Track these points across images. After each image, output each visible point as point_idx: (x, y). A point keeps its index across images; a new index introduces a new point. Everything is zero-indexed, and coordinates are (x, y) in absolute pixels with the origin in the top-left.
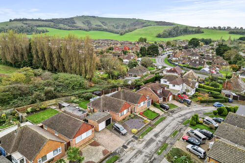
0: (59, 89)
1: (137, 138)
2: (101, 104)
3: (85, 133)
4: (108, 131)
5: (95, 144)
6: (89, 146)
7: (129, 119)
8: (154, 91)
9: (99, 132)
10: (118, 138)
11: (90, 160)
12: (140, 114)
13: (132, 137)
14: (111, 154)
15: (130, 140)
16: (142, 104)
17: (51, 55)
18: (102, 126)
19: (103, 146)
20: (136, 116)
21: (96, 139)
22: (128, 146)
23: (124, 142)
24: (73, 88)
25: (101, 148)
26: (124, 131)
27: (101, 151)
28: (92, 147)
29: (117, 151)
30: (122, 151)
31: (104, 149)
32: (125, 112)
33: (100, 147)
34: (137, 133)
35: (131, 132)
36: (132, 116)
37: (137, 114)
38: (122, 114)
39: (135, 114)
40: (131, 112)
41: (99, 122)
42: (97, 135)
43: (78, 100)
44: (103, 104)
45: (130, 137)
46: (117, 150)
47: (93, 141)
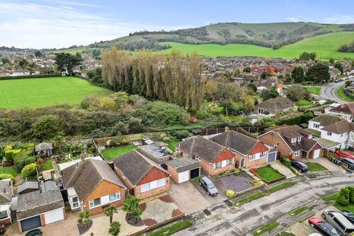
0: (149, 121)
1: (230, 205)
2: (192, 147)
3: (156, 181)
4: (191, 186)
5: (167, 199)
6: (159, 200)
7: (229, 175)
8: (285, 138)
9: (178, 184)
10: (201, 198)
11: (153, 218)
12: (251, 171)
13: (225, 201)
14: (184, 217)
15: (219, 205)
16: (257, 156)
17: (151, 77)
18: (184, 177)
19: (177, 204)
20: (243, 173)
21: (171, 193)
22: (212, 212)
23: (209, 205)
24: (167, 123)
25: (173, 206)
26: (213, 190)
27: (172, 210)
28: (162, 202)
29: (193, 216)
30: (201, 217)
31: (176, 207)
32: (224, 163)
33: (172, 204)
34: (233, 197)
35: (225, 194)
36: (237, 171)
37: (246, 170)
38: (219, 165)
39: (243, 169)
40: (236, 166)
41: (180, 170)
42: (175, 188)
43: (168, 138)
44: (195, 147)
45: (221, 200)
46: (193, 214)
47: (166, 194)
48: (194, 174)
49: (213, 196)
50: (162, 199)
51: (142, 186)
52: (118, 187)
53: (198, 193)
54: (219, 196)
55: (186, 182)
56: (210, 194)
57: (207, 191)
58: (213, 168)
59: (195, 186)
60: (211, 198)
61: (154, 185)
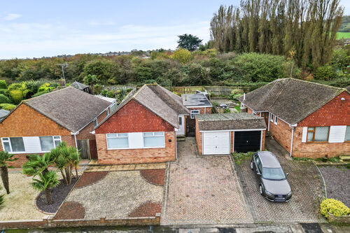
5: (155, 176)
6: (138, 174)
9: (203, 156)
10: (236, 198)
13: (305, 225)
19: (166, 192)
21: (173, 167)
28: (140, 179)
31: (157, 199)
33: (156, 189)
38: (320, 133)
45: (293, 218)
47: (163, 166)
48: (246, 143)
49: (273, 199)
50: (145, 174)
51: (109, 136)
52: (56, 126)
53: (235, 183)
54: (293, 206)
55: (220, 156)
56: (264, 194)
57: (260, 183)
58: (300, 139)
59: (238, 168)
60: (265, 204)
61: (136, 140)
